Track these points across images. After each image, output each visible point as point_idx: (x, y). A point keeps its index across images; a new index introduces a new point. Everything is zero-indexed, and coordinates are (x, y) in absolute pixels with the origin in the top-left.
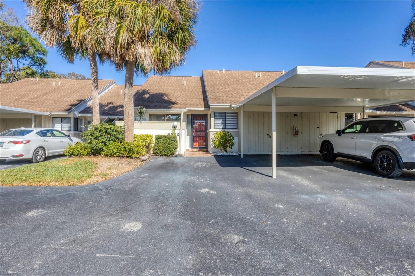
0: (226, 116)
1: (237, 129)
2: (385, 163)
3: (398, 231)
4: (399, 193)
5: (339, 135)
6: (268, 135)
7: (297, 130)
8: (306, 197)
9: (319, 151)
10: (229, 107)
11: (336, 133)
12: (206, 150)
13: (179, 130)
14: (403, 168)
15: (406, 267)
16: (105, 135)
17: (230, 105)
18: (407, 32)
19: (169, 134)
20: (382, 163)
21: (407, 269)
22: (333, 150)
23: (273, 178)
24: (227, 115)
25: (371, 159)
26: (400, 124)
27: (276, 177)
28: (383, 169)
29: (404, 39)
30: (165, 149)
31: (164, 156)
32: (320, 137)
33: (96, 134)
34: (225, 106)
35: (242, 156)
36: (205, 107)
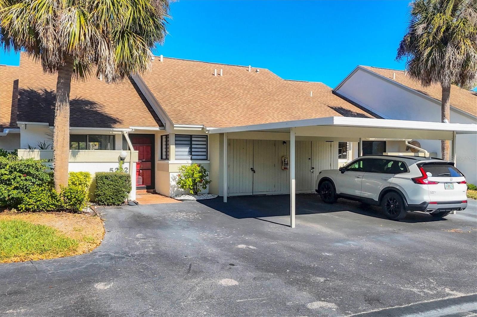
0: (191, 141)
1: (207, 159)
2: (392, 206)
3: (419, 263)
4: (410, 235)
5: (342, 173)
6: (251, 169)
7: (286, 163)
8: (340, 244)
9: (316, 190)
10: (201, 129)
11: (340, 170)
12: (152, 190)
13: (129, 163)
14: (408, 211)
15: (430, 280)
16: (20, 177)
17: (202, 126)
18: (402, 47)
19: (111, 169)
20: (389, 205)
21: (431, 281)
22: (335, 189)
23: (293, 227)
24: (193, 139)
25: (378, 200)
26: (404, 165)
27: (296, 226)
28: (390, 211)
29: (399, 54)
30: (115, 194)
31: (111, 205)
32: (311, 171)
33: (5, 174)
34: (194, 127)
35: (225, 200)
36: (160, 126)
